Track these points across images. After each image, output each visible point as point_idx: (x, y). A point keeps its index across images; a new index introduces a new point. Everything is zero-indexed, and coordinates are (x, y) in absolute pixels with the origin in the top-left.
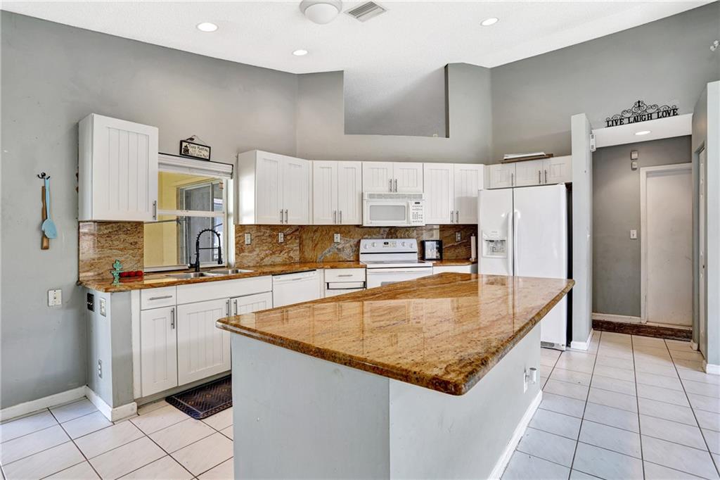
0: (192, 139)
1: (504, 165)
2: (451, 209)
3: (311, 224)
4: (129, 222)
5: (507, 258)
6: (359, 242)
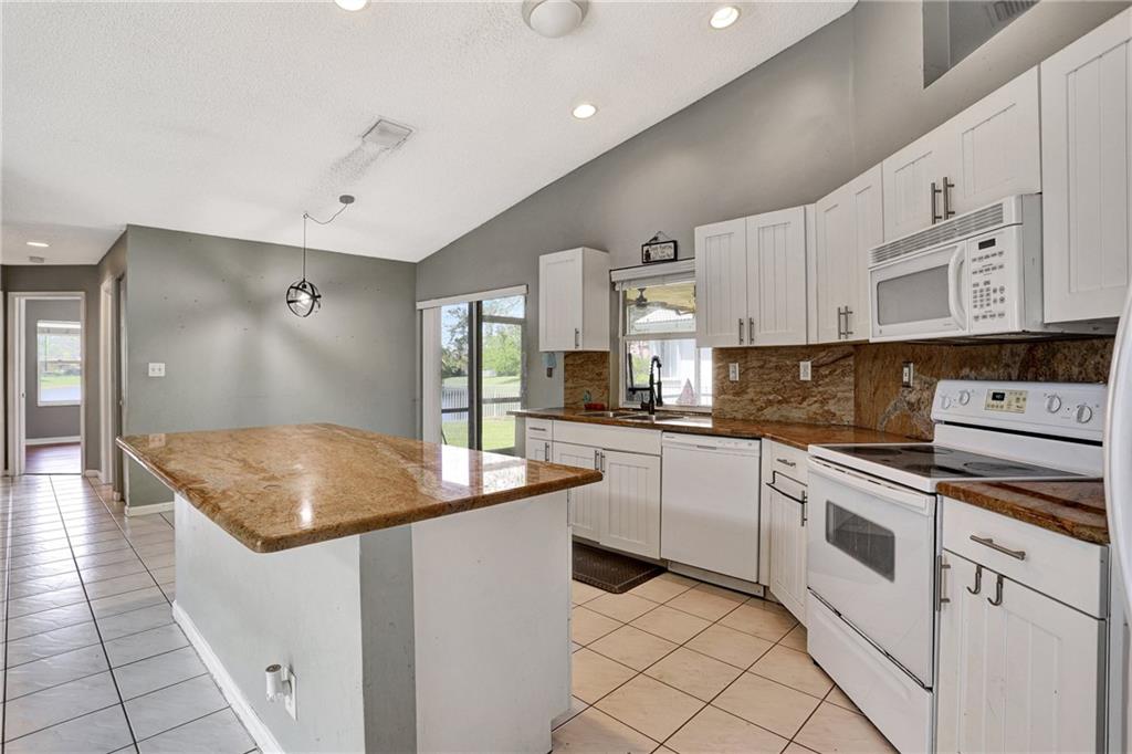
0: (656, 238)
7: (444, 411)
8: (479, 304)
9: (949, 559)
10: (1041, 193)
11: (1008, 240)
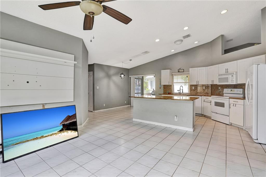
0: (180, 69)
7: (135, 93)
8: (143, 77)
9: (231, 104)
10: (237, 72)
11: (234, 76)
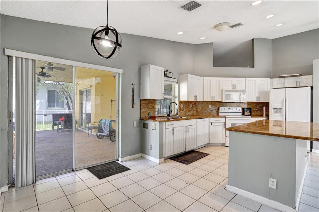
0: (167, 70)
1: (279, 79)
2: (257, 96)
3: (203, 101)
4: (152, 99)
5: (283, 115)
6: (219, 108)
11: (245, 93)
